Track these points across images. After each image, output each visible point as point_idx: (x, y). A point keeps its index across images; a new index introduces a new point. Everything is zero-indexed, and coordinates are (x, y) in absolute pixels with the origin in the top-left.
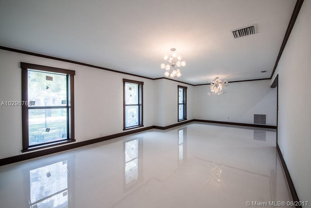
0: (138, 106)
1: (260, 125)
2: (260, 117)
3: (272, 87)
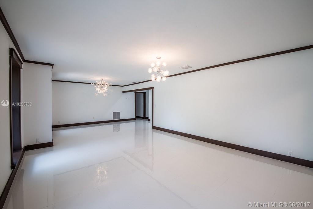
1: (117, 120)
2: (116, 114)
3: (123, 92)
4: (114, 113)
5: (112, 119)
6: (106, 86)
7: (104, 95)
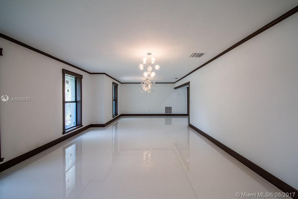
0: (75, 104)
1: (168, 114)
2: (168, 109)
3: (175, 88)
4: (166, 108)
5: (164, 113)
6: (150, 84)
7: (148, 92)
